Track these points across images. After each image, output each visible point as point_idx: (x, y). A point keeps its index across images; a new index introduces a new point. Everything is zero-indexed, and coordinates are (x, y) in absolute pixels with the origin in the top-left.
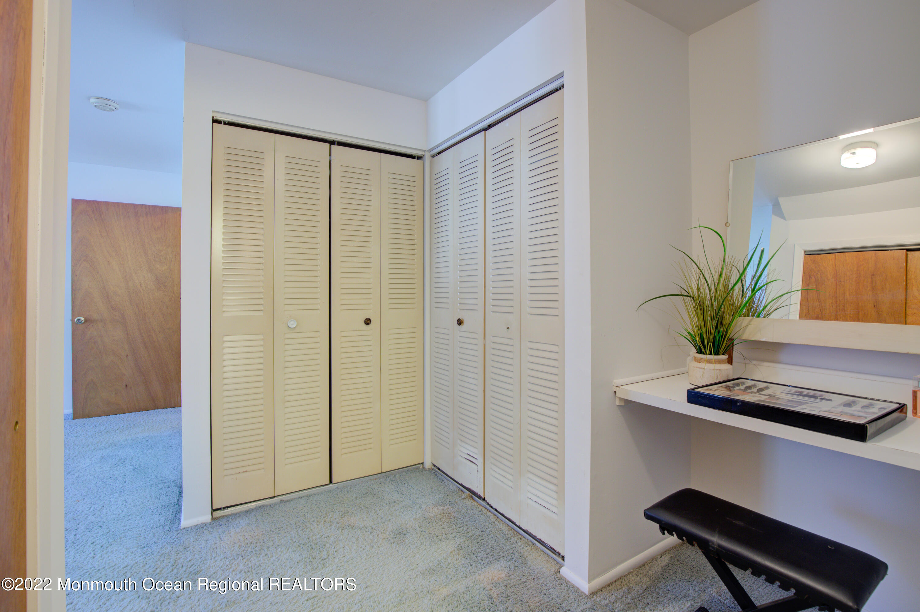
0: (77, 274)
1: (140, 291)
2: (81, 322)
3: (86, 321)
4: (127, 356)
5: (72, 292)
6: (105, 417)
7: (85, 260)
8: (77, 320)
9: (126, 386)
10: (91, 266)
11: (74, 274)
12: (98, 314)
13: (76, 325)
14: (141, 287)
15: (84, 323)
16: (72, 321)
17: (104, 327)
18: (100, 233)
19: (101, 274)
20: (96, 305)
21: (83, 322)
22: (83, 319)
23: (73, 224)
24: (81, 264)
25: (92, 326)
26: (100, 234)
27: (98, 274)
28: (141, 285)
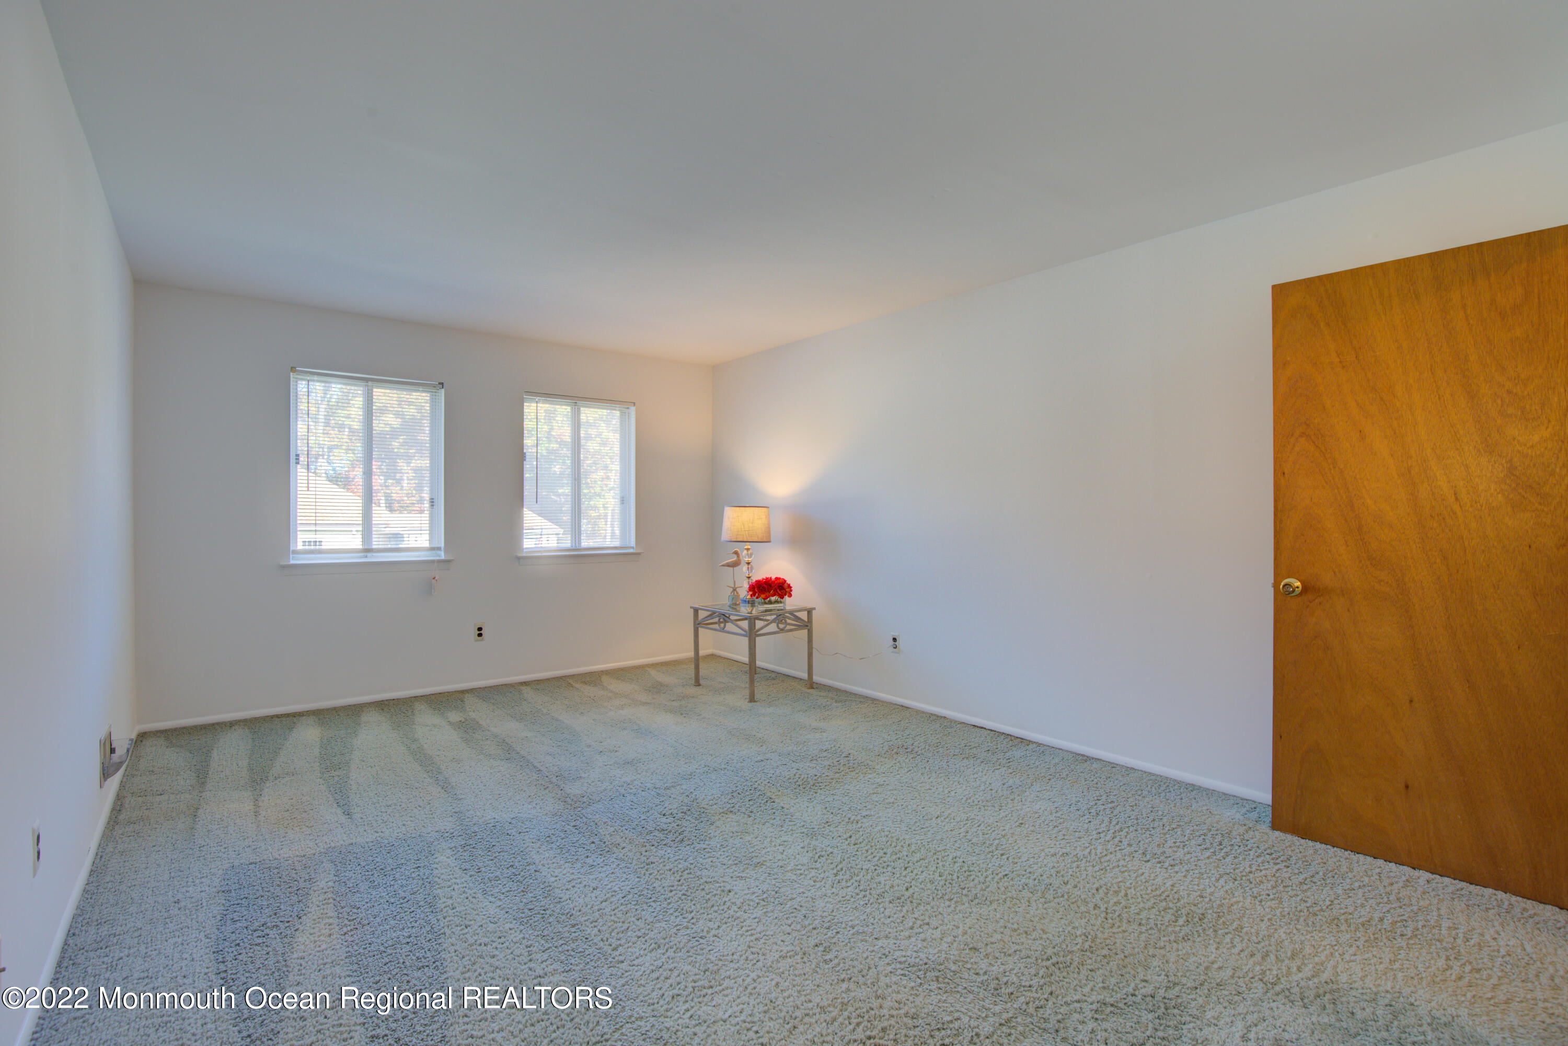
0: (1286, 471)
1: (1454, 513)
2: (1294, 591)
3: (1306, 589)
4: (1411, 701)
5: (1275, 515)
6: (1347, 853)
7: (1303, 434)
8: (1284, 586)
9: (1407, 787)
10: (1317, 446)
11: (1279, 472)
12: (1335, 573)
13: (1282, 595)
14: (1457, 499)
15: (1300, 594)
16: (1276, 586)
17: (1348, 610)
18: (1339, 357)
19: (1342, 467)
20: (1330, 551)
21: (1298, 591)
22: (1298, 584)
23: (1277, 347)
24: (1294, 445)
25: (1320, 604)
26: (1338, 360)
27: (1334, 468)
28: (1455, 494)
